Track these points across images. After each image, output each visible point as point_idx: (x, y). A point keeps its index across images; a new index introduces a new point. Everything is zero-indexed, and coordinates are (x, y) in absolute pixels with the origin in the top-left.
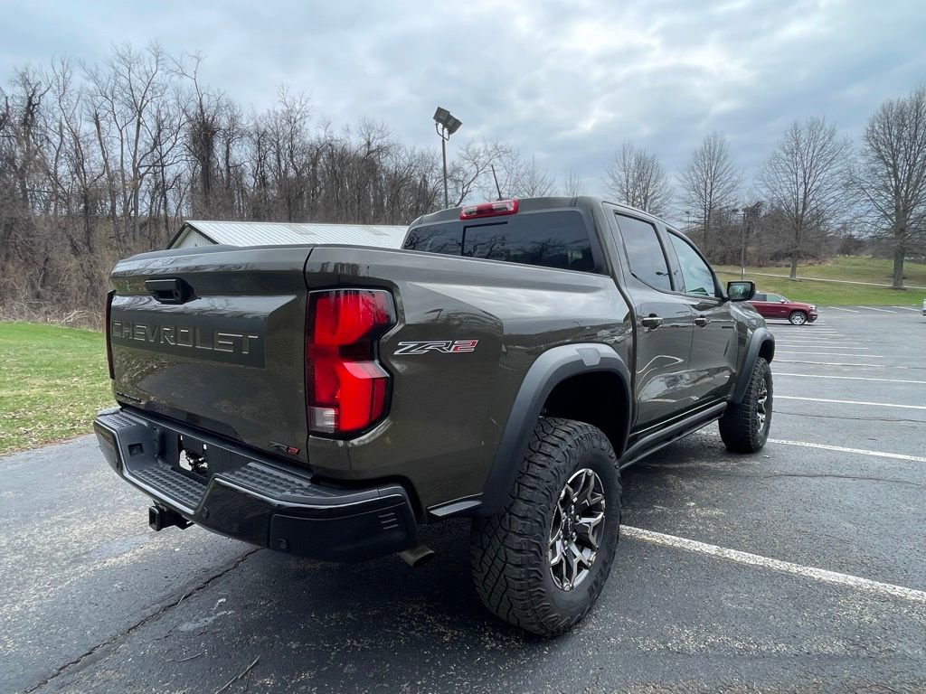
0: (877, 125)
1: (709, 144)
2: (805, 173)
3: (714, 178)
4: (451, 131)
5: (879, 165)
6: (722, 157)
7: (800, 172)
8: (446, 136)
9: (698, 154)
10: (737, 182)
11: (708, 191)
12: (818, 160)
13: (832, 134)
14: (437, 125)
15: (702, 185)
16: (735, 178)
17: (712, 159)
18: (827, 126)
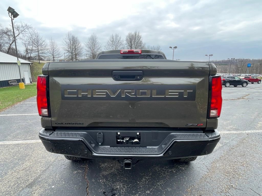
0: (128, 38)
1: (93, 36)
2: (115, 47)
3: (94, 45)
4: (14, 17)
5: (129, 47)
6: (96, 40)
7: (114, 47)
8: (13, 18)
9: (90, 38)
10: (100, 47)
11: (93, 49)
12: (118, 44)
13: (120, 38)
14: (9, 13)
15: (91, 47)
16: (99, 46)
17: (93, 40)
18: (119, 36)
